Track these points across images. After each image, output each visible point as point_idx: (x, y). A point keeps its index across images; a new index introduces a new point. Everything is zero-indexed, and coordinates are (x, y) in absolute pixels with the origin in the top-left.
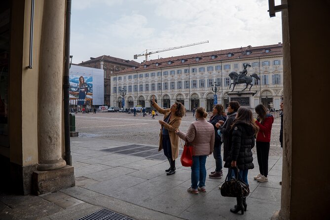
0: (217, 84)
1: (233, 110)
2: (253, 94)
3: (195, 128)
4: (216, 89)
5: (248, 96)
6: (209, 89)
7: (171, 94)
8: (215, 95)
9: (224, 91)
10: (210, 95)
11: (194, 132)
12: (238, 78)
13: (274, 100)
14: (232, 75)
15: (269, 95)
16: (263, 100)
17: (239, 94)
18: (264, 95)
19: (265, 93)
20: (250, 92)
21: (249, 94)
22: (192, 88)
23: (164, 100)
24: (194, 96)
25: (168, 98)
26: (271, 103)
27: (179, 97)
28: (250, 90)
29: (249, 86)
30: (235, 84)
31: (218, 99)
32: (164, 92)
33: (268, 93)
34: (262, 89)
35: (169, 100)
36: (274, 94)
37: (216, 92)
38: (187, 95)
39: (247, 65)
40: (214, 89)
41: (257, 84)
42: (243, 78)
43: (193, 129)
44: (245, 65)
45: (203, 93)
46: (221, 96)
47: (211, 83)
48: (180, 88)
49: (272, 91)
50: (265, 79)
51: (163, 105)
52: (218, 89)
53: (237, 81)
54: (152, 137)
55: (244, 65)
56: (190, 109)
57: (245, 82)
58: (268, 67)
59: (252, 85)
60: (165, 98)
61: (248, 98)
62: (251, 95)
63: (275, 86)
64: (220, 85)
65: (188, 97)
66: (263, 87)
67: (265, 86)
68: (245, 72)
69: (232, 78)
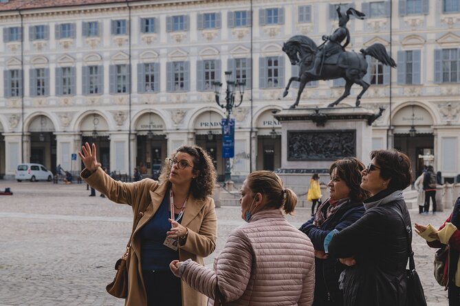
0: (233, 78)
1: (384, 184)
2: (370, 119)
3: (249, 249)
4: (230, 99)
5: (349, 125)
6: (205, 95)
7: (59, 115)
8: (227, 122)
9: (259, 106)
10: (206, 119)
11: (246, 262)
12: (317, 60)
13: (439, 142)
14: (296, 48)
15: (421, 123)
16: (399, 140)
17: (319, 118)
18: (405, 123)
19: (408, 114)
20: (357, 111)
21: (355, 117)
22: (139, 91)
23: (34, 137)
24: (146, 122)
25: (47, 128)
26: (427, 152)
27: (89, 127)
28: (358, 104)
29: (356, 89)
30: (305, 80)
31: (236, 137)
32: (32, 105)
33: (418, 113)
34: (397, 103)
35: (51, 138)
36: (439, 120)
37: (229, 107)
38: (120, 116)
39: (349, 12)
40: (223, 97)
41: (381, 82)
42: (334, 59)
43: (243, 250)
44: (344, 11)
45: (183, 114)
46: (247, 124)
47: (209, 76)
48: (93, 89)
49: (434, 109)
50: (409, 66)
51: (27, 154)
52: (237, 97)
53: (313, 71)
54: (14, 280)
55: (338, 10)
56: (133, 173)
57: (343, 75)
58: (424, 22)
59: (365, 87)
60: (37, 127)
61: (351, 135)
62: (363, 123)
63: (444, 89)
64: (244, 84)
65: (126, 127)
66: (401, 94)
67: (407, 89)
68: (342, 36)
69: (293, 59)
